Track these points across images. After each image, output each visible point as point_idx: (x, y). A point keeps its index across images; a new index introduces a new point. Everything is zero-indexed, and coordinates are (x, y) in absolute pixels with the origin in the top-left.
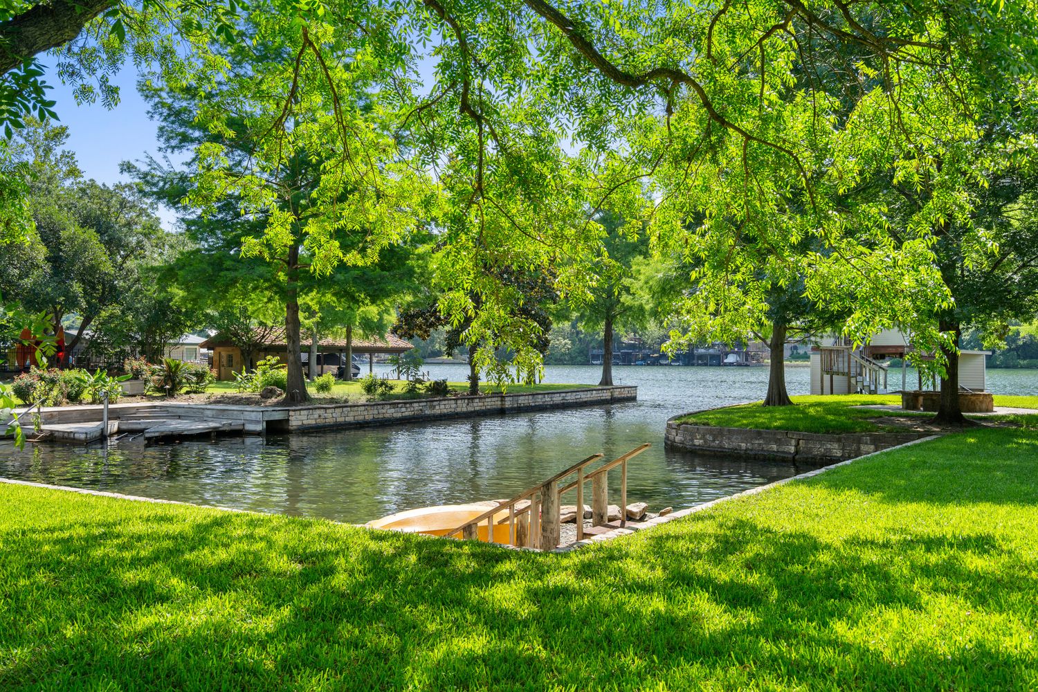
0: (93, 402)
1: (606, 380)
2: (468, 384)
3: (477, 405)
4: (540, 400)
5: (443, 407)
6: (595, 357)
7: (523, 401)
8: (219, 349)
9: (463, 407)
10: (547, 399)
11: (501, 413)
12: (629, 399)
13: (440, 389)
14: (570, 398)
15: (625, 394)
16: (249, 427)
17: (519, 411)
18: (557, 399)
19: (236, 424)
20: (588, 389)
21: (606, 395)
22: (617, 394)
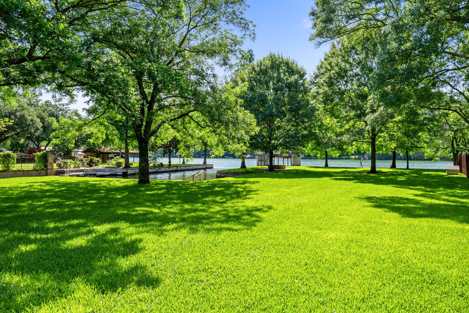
0: (74, 168)
1: (205, 163)
2: (168, 163)
3: (171, 169)
4: (187, 168)
5: (162, 170)
6: (202, 155)
7: (182, 168)
8: (87, 153)
9: (167, 169)
10: (189, 168)
11: (177, 171)
12: (211, 167)
13: (162, 165)
14: (195, 167)
15: (210, 166)
16: (118, 174)
17: (181, 171)
18: (191, 168)
19: (115, 173)
20: (200, 165)
21: (205, 167)
22: (207, 167)
